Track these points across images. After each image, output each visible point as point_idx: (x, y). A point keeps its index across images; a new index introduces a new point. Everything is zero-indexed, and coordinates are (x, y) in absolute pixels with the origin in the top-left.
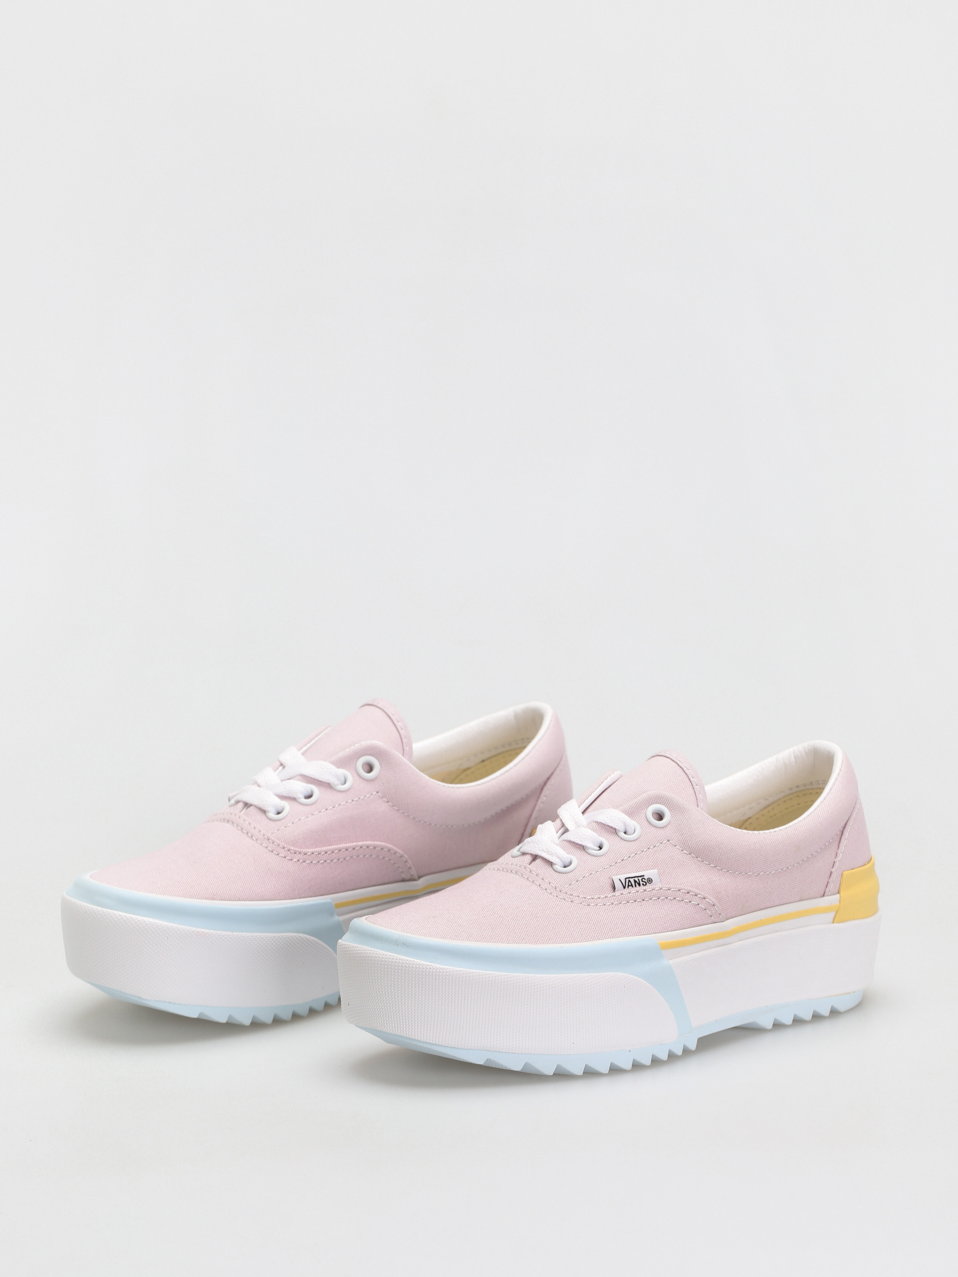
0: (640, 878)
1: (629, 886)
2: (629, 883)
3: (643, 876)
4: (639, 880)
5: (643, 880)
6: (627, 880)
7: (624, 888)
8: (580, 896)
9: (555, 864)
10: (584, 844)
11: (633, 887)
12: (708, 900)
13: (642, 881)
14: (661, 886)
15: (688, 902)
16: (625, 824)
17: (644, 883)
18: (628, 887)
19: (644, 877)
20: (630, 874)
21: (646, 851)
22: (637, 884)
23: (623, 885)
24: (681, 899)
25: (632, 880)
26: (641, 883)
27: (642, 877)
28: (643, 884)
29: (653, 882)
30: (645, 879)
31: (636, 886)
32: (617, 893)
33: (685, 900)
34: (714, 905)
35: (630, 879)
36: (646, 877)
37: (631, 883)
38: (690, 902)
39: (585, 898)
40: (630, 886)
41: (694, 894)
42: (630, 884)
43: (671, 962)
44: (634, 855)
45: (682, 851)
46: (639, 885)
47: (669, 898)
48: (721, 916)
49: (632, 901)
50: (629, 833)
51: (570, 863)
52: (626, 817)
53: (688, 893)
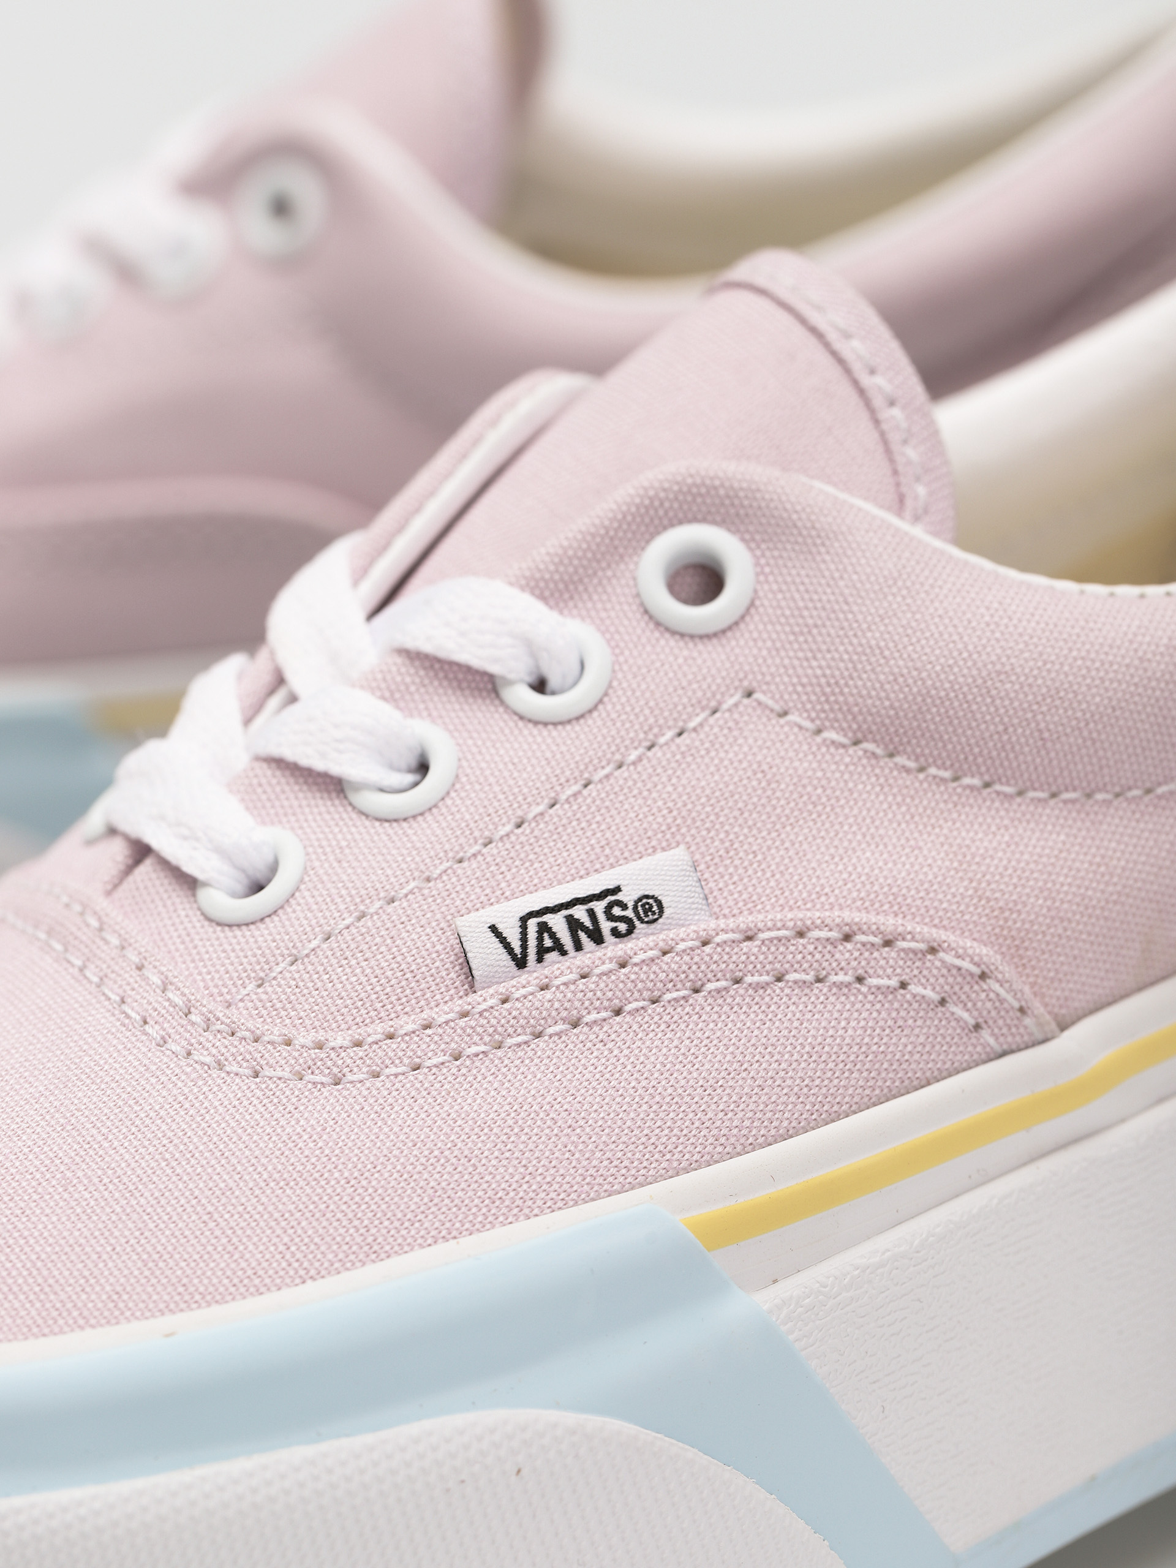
0: (599, 907)
1: (542, 952)
2: (540, 939)
3: (617, 890)
4: (591, 913)
5: (617, 911)
6: (532, 923)
7: (521, 963)
8: (300, 1040)
9: (205, 884)
10: (335, 770)
11: (564, 953)
12: (949, 958)
13: (611, 917)
14: (706, 924)
15: (848, 985)
16: (531, 648)
17: (622, 927)
18: (540, 960)
19: (619, 897)
20: (542, 893)
21: (640, 759)
22: (582, 935)
23: (507, 946)
24: (810, 978)
25: (557, 922)
26: (606, 926)
27: (611, 898)
28: (615, 932)
29: (667, 912)
30: (624, 907)
31: (578, 947)
32: (485, 998)
33: (833, 978)
34: (983, 976)
35: (548, 918)
36: (628, 896)
37: (553, 936)
38: (860, 980)
39: (320, 1046)
40: (549, 950)
41: (877, 940)
42: (548, 942)
43: (765, 1299)
44: (576, 788)
45: (819, 731)
46: (597, 938)
47: (749, 979)
48: (1028, 1021)
49: (559, 1027)
50: (553, 682)
51: (274, 869)
52: (539, 608)
53: (847, 938)
